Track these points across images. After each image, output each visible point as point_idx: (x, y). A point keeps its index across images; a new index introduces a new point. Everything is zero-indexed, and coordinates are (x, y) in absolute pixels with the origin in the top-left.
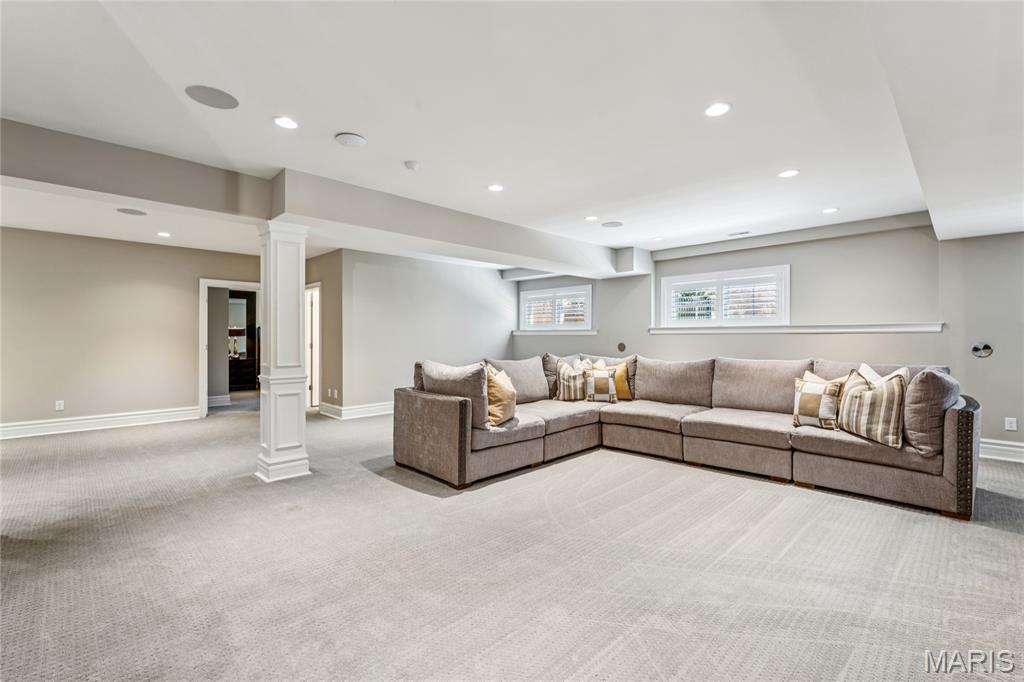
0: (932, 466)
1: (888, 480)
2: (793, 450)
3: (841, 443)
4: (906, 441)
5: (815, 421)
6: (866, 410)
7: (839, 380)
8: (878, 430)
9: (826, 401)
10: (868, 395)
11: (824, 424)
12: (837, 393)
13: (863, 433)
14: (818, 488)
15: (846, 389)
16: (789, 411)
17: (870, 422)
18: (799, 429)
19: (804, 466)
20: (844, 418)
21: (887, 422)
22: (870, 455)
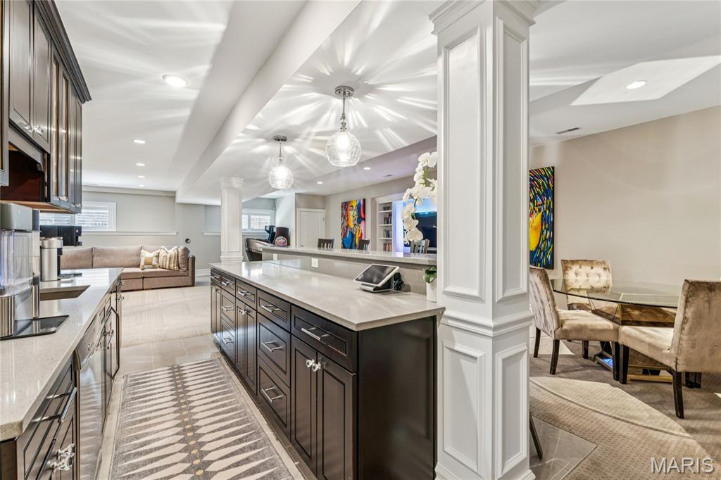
0: (186, 274)
1: (174, 281)
2: (143, 278)
3: (161, 272)
4: (179, 268)
5: (151, 266)
6: (168, 260)
7: (158, 251)
8: (172, 266)
9: (155, 259)
10: (168, 256)
11: (154, 267)
12: (158, 256)
13: (167, 267)
14: (153, 289)
15: (160, 254)
16: (138, 266)
17: (169, 264)
18: (144, 271)
19: (147, 283)
20: (160, 263)
21: (174, 263)
22: (170, 274)
